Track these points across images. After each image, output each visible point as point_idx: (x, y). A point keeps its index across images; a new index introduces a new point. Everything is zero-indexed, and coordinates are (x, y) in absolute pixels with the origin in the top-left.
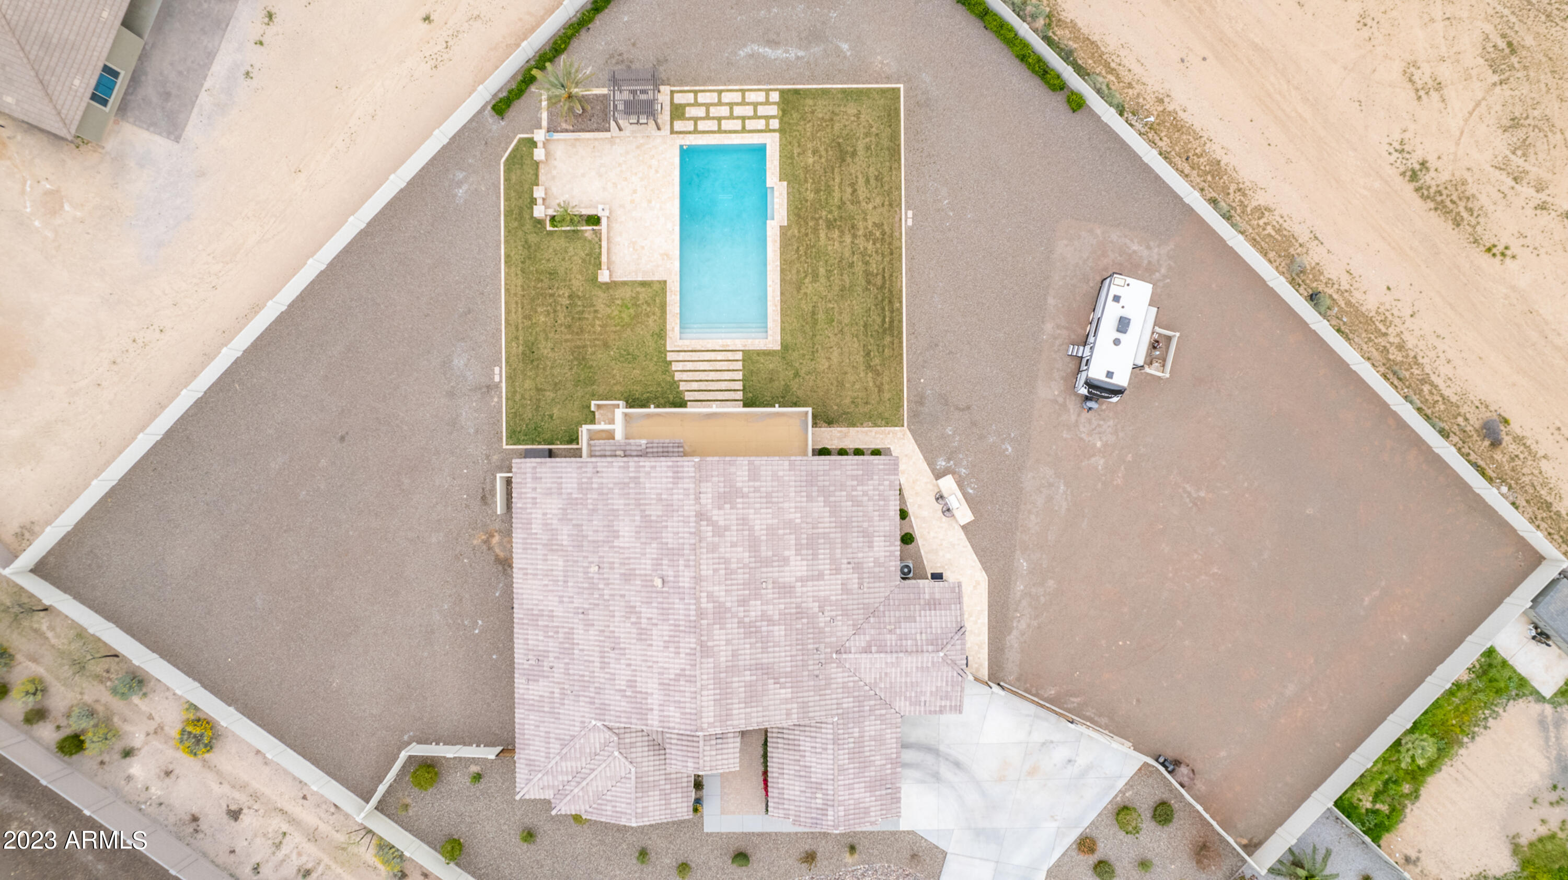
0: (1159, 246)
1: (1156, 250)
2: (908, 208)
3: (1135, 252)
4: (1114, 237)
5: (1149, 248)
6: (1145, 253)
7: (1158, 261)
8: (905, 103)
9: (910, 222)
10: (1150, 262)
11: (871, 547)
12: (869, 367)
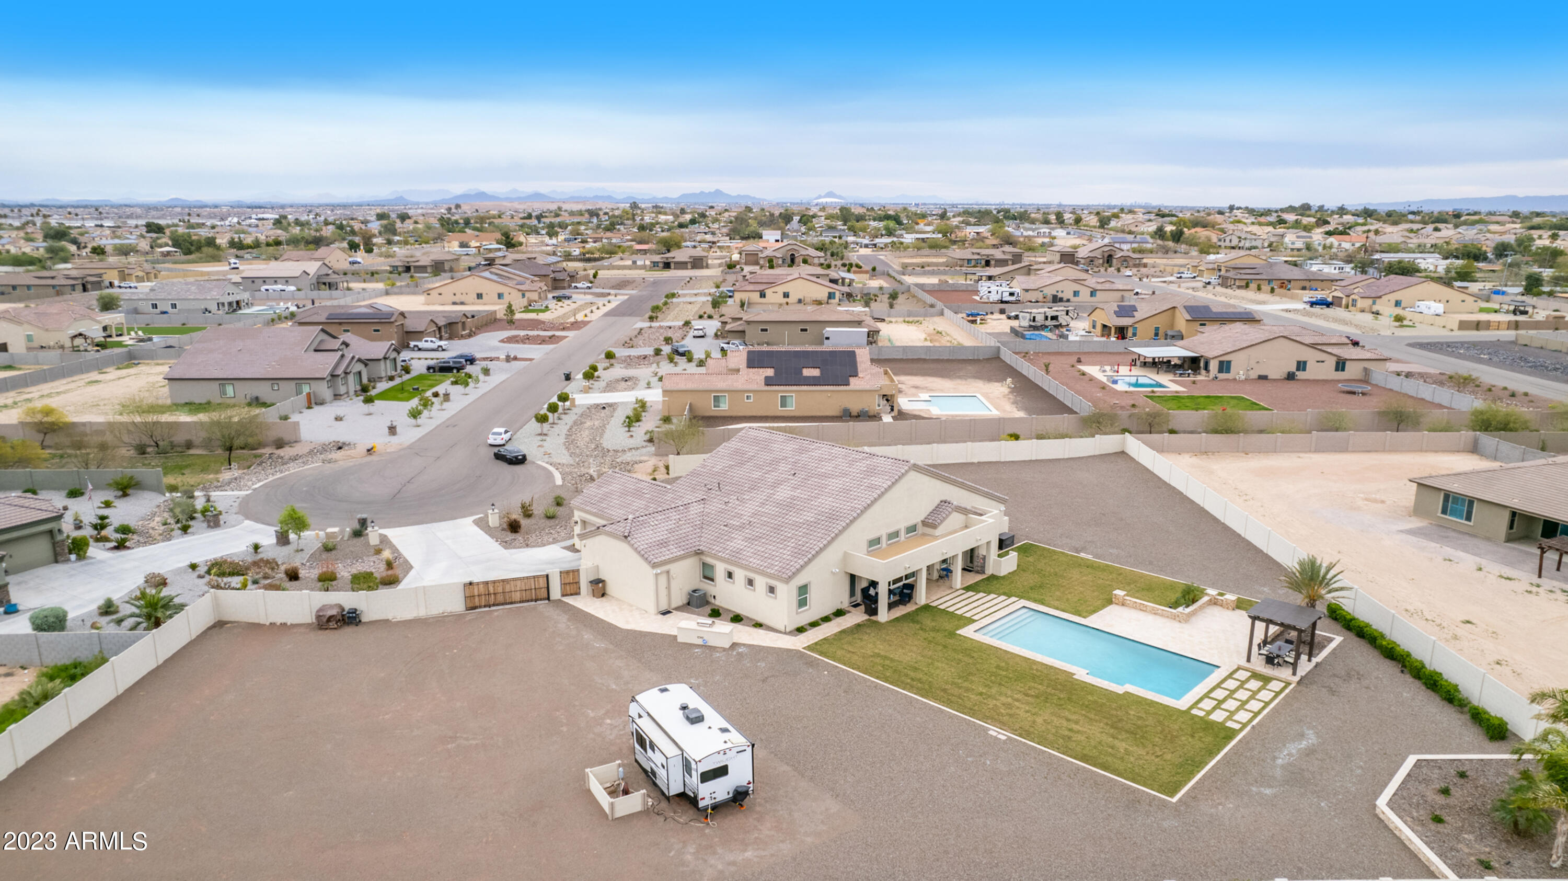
0: (721, 872)
1: (720, 867)
2: (1009, 738)
3: (745, 850)
4: (786, 847)
5: (733, 863)
6: (730, 857)
7: (705, 861)
8: (1147, 793)
9: (991, 732)
10: (715, 853)
11: (746, 539)
12: (878, 655)
